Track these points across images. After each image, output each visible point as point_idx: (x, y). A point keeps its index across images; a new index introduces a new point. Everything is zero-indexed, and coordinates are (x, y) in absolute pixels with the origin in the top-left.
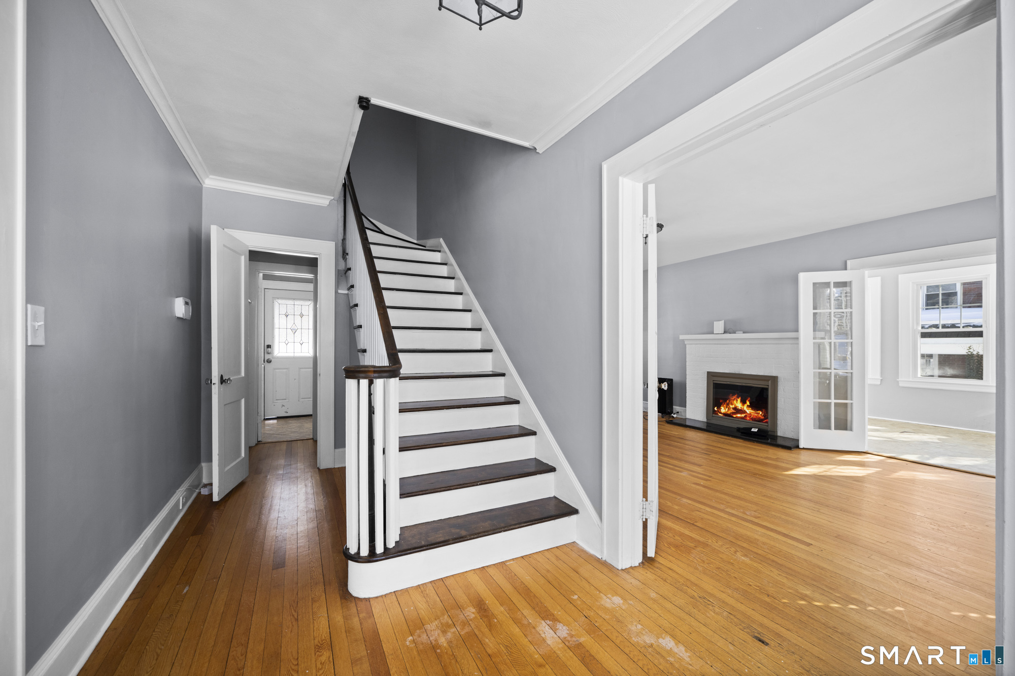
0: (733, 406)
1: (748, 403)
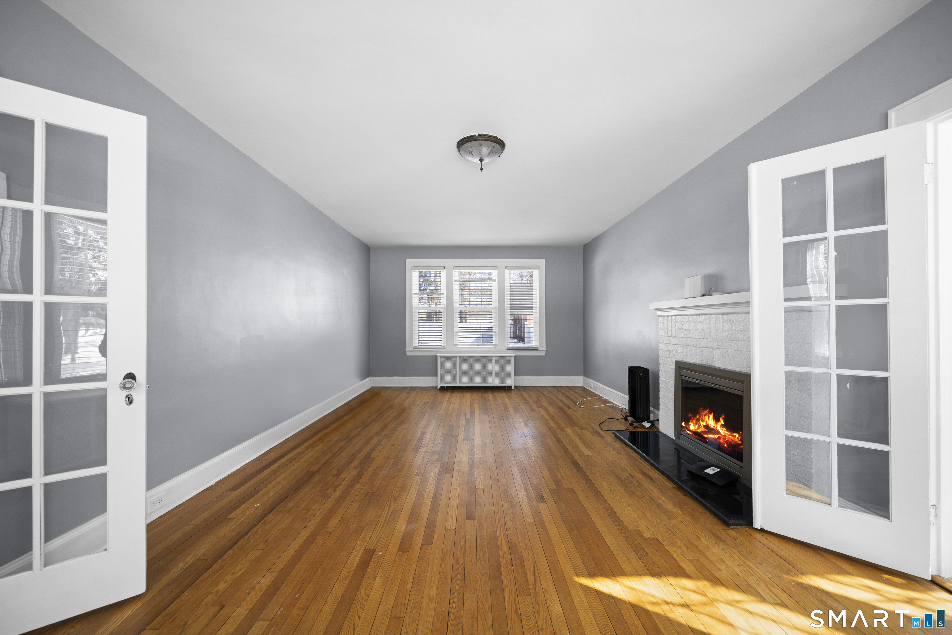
0: (704, 423)
1: (722, 422)
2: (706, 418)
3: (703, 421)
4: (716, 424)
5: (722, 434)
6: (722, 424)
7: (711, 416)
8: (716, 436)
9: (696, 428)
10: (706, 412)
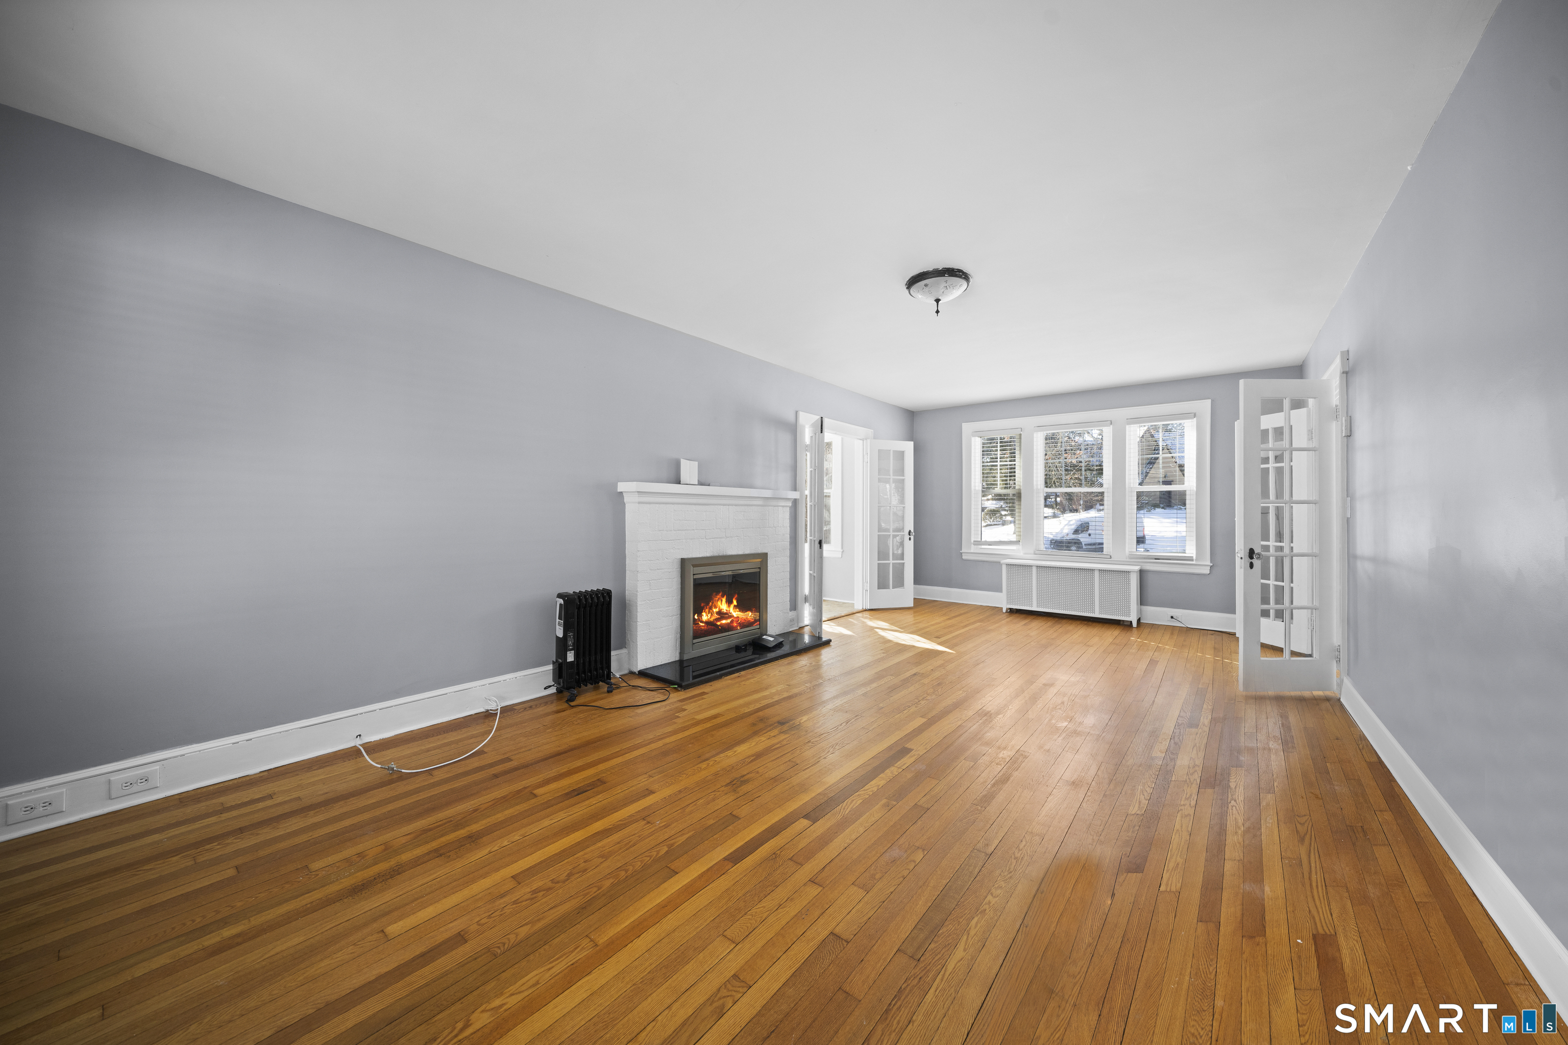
0: (717, 610)
1: (735, 603)
2: (719, 603)
3: (716, 607)
4: (729, 606)
5: (735, 616)
6: (735, 606)
7: (724, 600)
8: (729, 621)
9: (709, 617)
10: (718, 597)
